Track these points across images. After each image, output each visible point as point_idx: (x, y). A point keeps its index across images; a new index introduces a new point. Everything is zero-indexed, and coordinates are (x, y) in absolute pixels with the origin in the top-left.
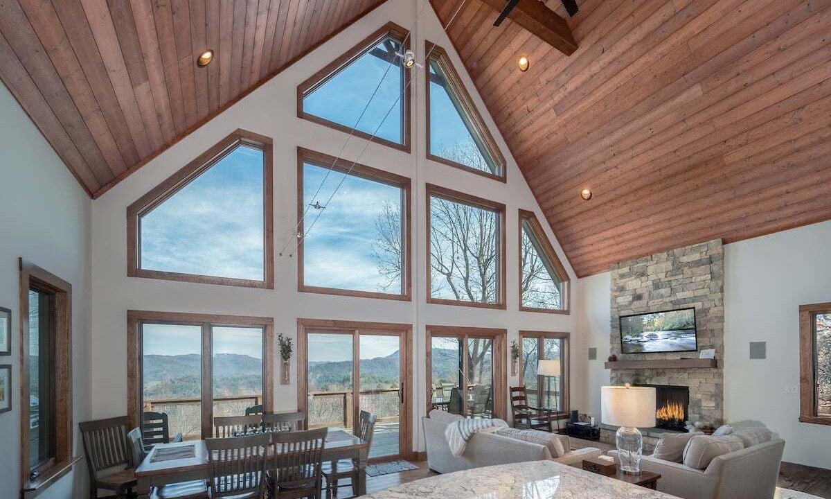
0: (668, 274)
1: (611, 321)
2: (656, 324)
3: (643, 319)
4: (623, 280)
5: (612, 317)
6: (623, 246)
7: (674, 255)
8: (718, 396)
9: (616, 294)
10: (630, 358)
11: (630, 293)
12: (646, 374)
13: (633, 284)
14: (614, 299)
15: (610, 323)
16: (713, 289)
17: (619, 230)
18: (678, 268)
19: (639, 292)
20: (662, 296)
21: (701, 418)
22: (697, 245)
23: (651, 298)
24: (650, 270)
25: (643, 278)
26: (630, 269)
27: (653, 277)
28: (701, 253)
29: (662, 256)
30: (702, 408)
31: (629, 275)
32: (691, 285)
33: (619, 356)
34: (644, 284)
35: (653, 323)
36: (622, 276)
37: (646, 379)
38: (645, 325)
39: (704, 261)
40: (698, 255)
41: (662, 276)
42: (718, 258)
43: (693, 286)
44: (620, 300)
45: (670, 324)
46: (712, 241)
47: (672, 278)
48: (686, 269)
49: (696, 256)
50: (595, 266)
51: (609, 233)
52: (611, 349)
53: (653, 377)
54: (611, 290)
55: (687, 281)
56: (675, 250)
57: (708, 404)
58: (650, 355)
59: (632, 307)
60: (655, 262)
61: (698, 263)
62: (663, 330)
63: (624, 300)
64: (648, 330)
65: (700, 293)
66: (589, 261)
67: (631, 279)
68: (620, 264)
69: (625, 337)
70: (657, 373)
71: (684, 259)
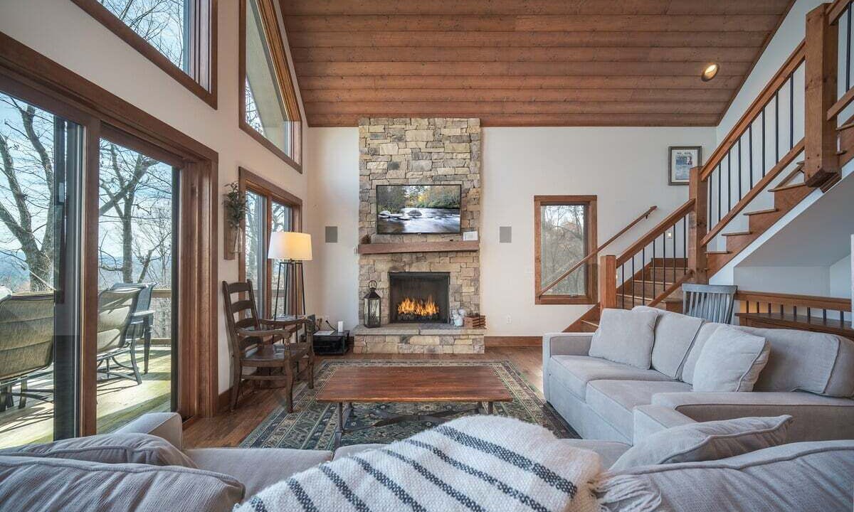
0: (429, 145)
1: (360, 192)
2: (420, 199)
3: (405, 191)
4: (376, 142)
5: (361, 187)
6: (382, 95)
7: (435, 125)
8: (475, 281)
9: (369, 157)
10: (384, 239)
11: (385, 159)
12: (404, 260)
13: (388, 148)
14: (364, 163)
15: (358, 195)
16: (472, 169)
17: (385, 68)
18: (439, 140)
19: (395, 159)
20: (422, 169)
21: (462, 305)
22: (458, 119)
23: (410, 168)
24: (409, 135)
25: (401, 144)
26: (384, 129)
27: (413, 145)
28: (462, 129)
29: (424, 123)
30: (463, 294)
31: (385, 135)
32: (452, 161)
33: (373, 237)
34: (402, 151)
35: (417, 197)
36: (375, 136)
37: (405, 266)
38: (407, 199)
39: (465, 139)
40: (459, 130)
41: (422, 145)
42: (477, 138)
43: (454, 163)
44: (372, 165)
45: (435, 201)
46: (472, 119)
47: (432, 150)
48: (447, 143)
49: (457, 132)
50: (338, 115)
51: (370, 68)
52: (361, 229)
53: (413, 263)
54: (361, 151)
55: (449, 156)
56: (436, 119)
57: (467, 290)
58: (409, 237)
59: (388, 176)
60: (415, 127)
61: (459, 139)
62: (427, 207)
63: (377, 166)
64: (411, 206)
65: (460, 171)
66: (331, 102)
67: (385, 141)
68: (371, 120)
69: (381, 213)
70: (417, 258)
71: (446, 132)
